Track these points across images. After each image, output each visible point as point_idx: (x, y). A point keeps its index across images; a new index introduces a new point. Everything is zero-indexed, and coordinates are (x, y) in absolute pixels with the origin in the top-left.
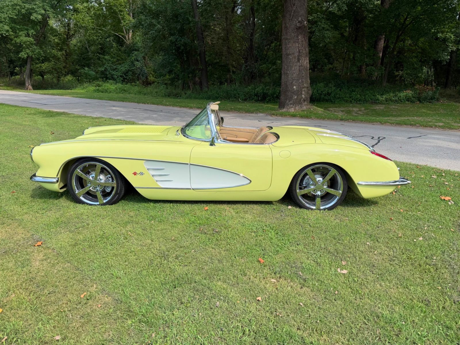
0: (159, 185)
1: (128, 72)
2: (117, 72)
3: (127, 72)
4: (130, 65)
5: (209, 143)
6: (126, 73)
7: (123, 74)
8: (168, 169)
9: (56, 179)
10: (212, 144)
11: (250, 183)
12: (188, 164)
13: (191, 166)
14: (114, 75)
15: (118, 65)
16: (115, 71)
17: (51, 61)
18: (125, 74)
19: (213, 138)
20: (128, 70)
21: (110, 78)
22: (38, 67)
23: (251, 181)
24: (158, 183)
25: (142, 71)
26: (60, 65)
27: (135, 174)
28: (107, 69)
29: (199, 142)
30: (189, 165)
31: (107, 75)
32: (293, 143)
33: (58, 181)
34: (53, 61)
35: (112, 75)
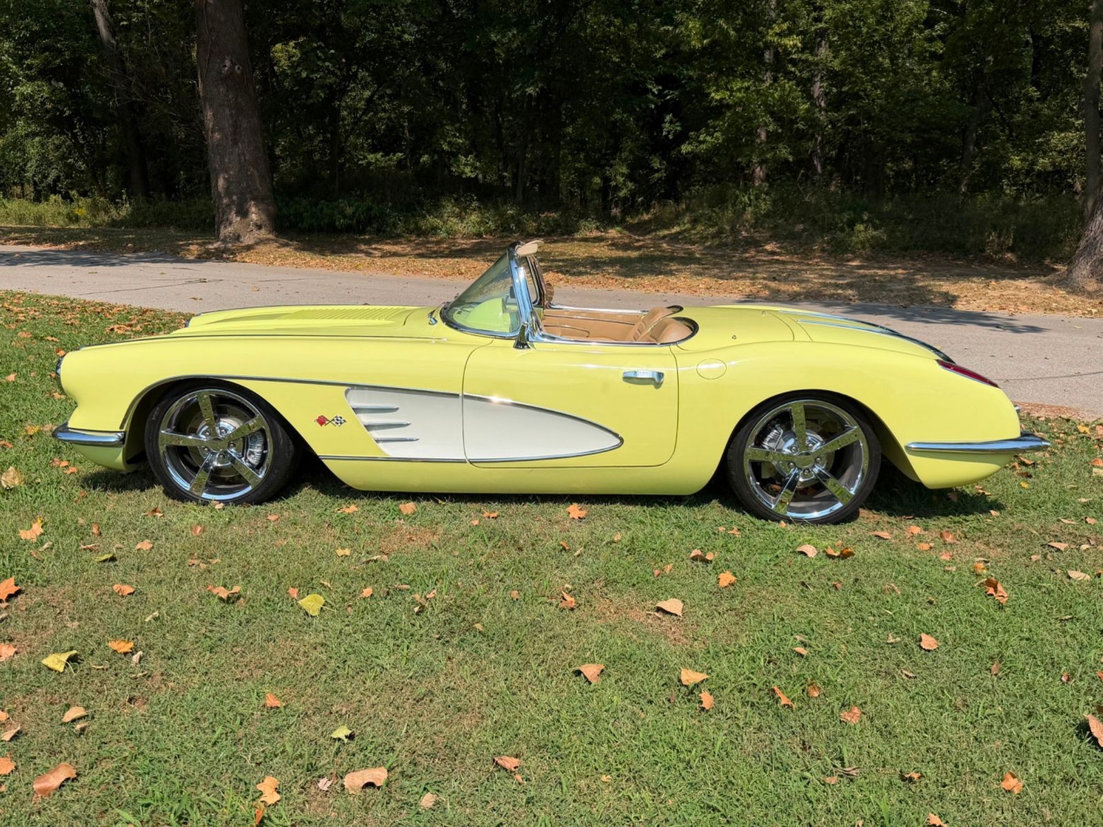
0: (382, 452)
5: (513, 342)
8: (407, 410)
9: (119, 434)
10: (521, 343)
11: (618, 446)
12: (457, 395)
13: (465, 400)
19: (523, 328)
23: (622, 440)
24: (381, 445)
27: (322, 421)
29: (488, 340)
30: (460, 398)
32: (734, 342)
33: (123, 440)
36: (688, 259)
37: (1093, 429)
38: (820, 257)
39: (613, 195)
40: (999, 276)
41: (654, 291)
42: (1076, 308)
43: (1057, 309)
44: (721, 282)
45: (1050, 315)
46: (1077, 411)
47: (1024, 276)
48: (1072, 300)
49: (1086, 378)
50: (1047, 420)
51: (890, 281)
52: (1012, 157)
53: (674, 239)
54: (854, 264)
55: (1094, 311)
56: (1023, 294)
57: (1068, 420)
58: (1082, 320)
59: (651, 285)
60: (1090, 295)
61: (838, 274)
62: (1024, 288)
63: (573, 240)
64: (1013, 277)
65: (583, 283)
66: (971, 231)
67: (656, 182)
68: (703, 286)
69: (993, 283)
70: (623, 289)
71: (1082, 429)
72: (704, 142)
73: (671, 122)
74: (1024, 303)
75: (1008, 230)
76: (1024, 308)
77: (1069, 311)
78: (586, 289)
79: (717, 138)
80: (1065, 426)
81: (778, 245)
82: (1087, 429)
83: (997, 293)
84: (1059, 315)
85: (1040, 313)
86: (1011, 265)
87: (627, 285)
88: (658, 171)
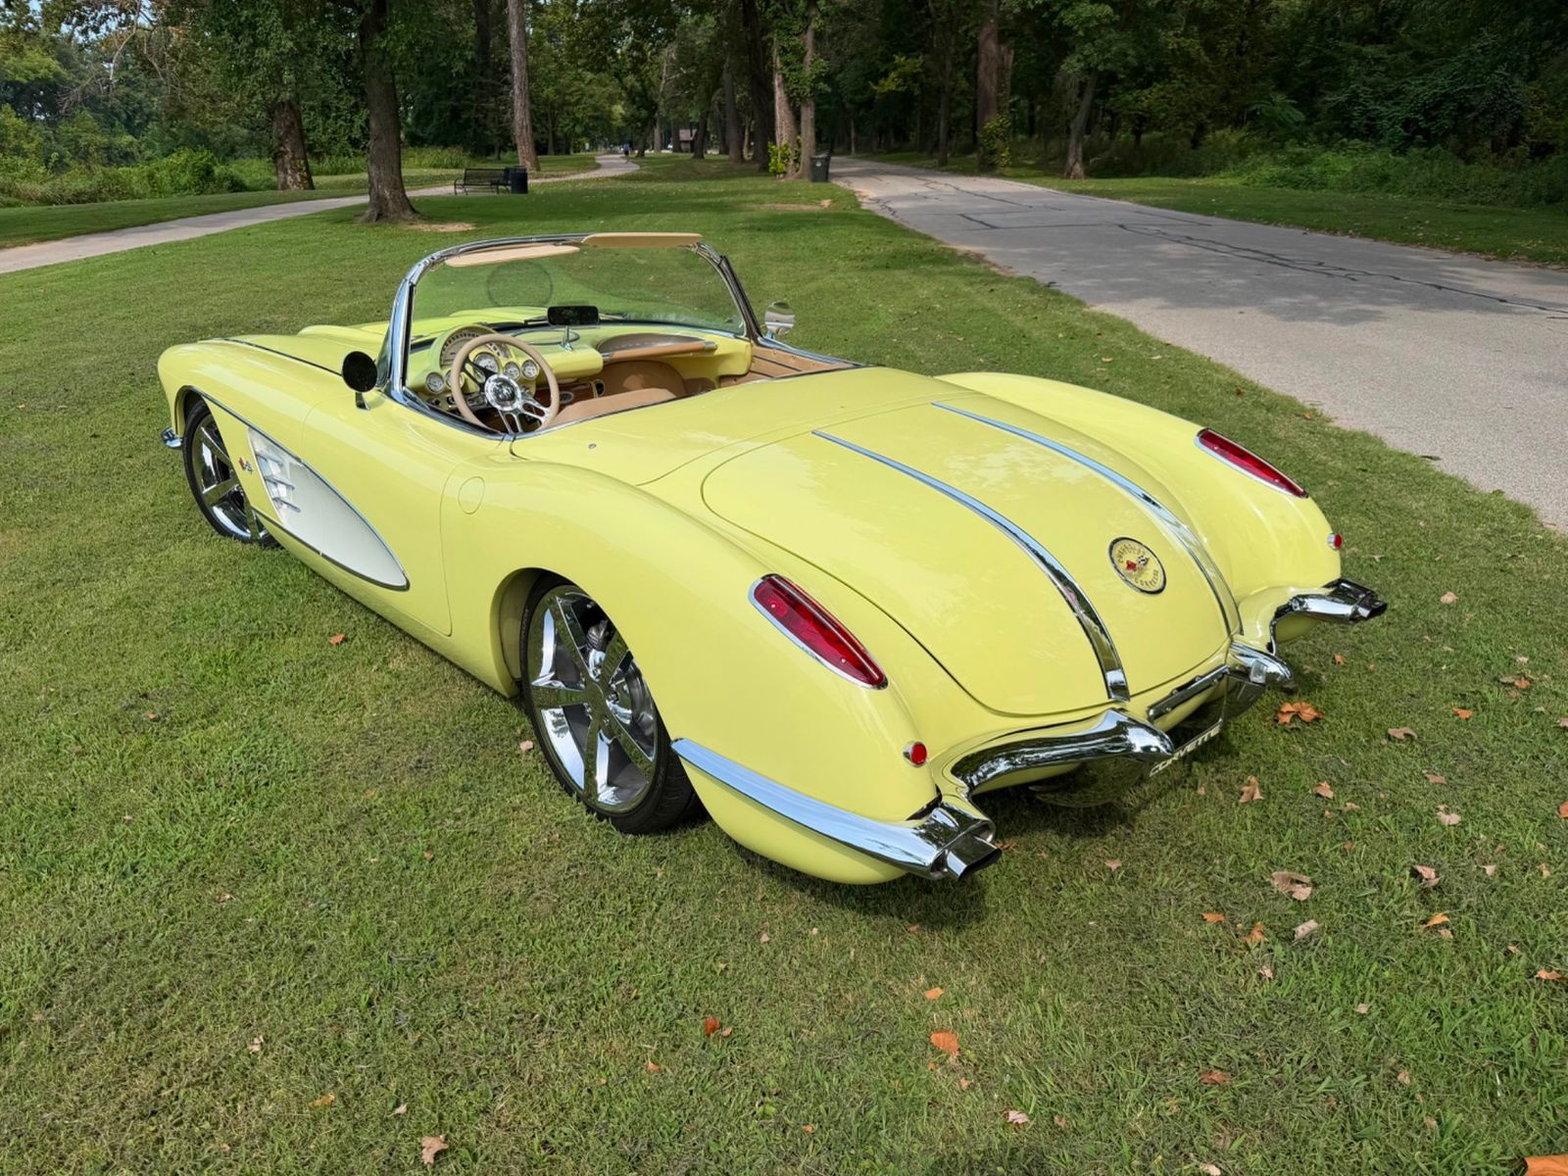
1: (1441, 103)
2: (1398, 104)
3: (1437, 106)
4: (1455, 76)
6: (1430, 110)
7: (1417, 113)
14: (1381, 118)
15: (1408, 80)
16: (1389, 103)
17: (1175, 78)
18: (1426, 114)
20: (1446, 95)
21: (1363, 129)
22: (1127, 103)
25: (1501, 97)
26: (1200, 89)
28: (1358, 97)
31: (1351, 119)
34: (1179, 76)
35: (1373, 119)
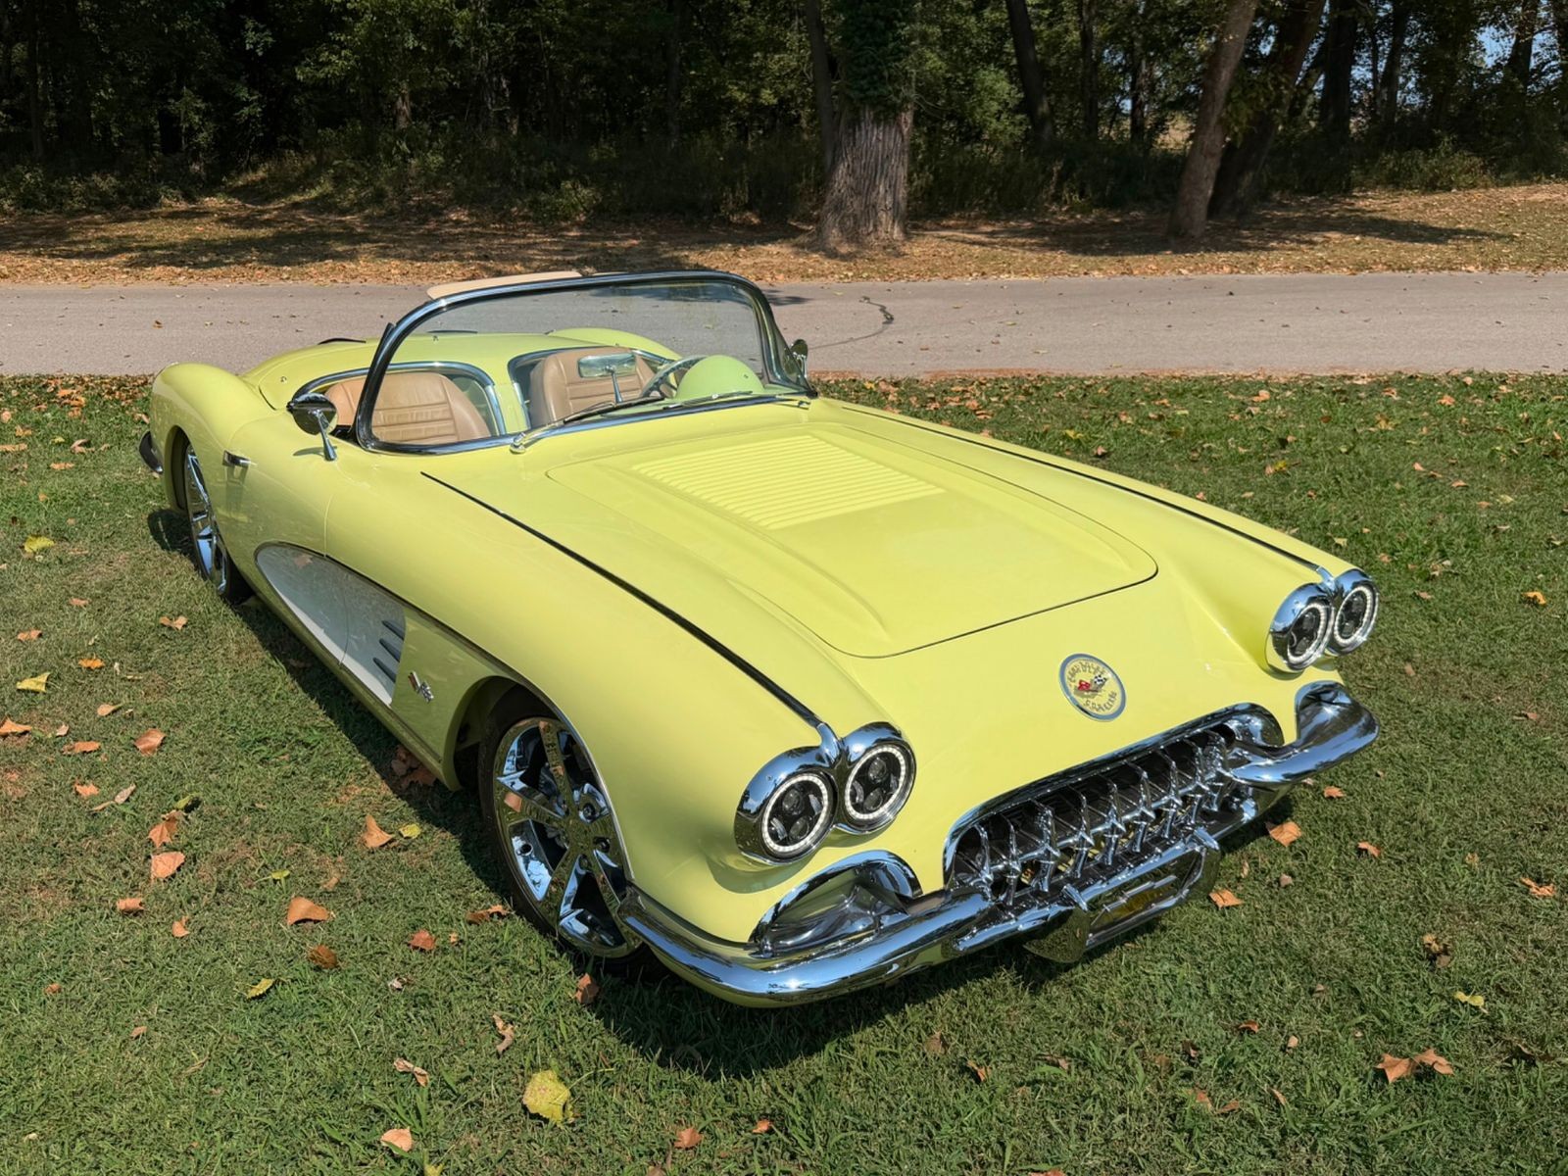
36: (350, 236)
37: (877, 385)
38: (524, 227)
39: (187, 142)
40: (748, 242)
41: (328, 281)
42: (832, 273)
43: (814, 275)
44: (419, 264)
45: (807, 283)
46: (858, 373)
47: (772, 240)
48: (827, 264)
49: (859, 342)
50: (837, 382)
51: (627, 255)
52: (730, 87)
53: (315, 207)
54: (572, 234)
55: (850, 274)
56: (776, 261)
57: (854, 381)
58: (841, 285)
59: (321, 274)
60: (844, 258)
61: (561, 248)
62: (775, 252)
63: (154, 216)
64: (763, 242)
65: (216, 277)
66: (701, 185)
67: (247, 122)
68: (397, 271)
69: (743, 250)
70: (282, 282)
71: (868, 386)
72: (329, 63)
73: (256, 29)
74: (780, 271)
75: (741, 182)
76: (781, 277)
77: (826, 276)
78: (227, 284)
79: (346, 58)
80: (854, 385)
81: (466, 212)
82: (873, 386)
83: (749, 261)
84: (816, 282)
85: (797, 281)
86: (752, 228)
87: (285, 276)
88: (247, 103)
